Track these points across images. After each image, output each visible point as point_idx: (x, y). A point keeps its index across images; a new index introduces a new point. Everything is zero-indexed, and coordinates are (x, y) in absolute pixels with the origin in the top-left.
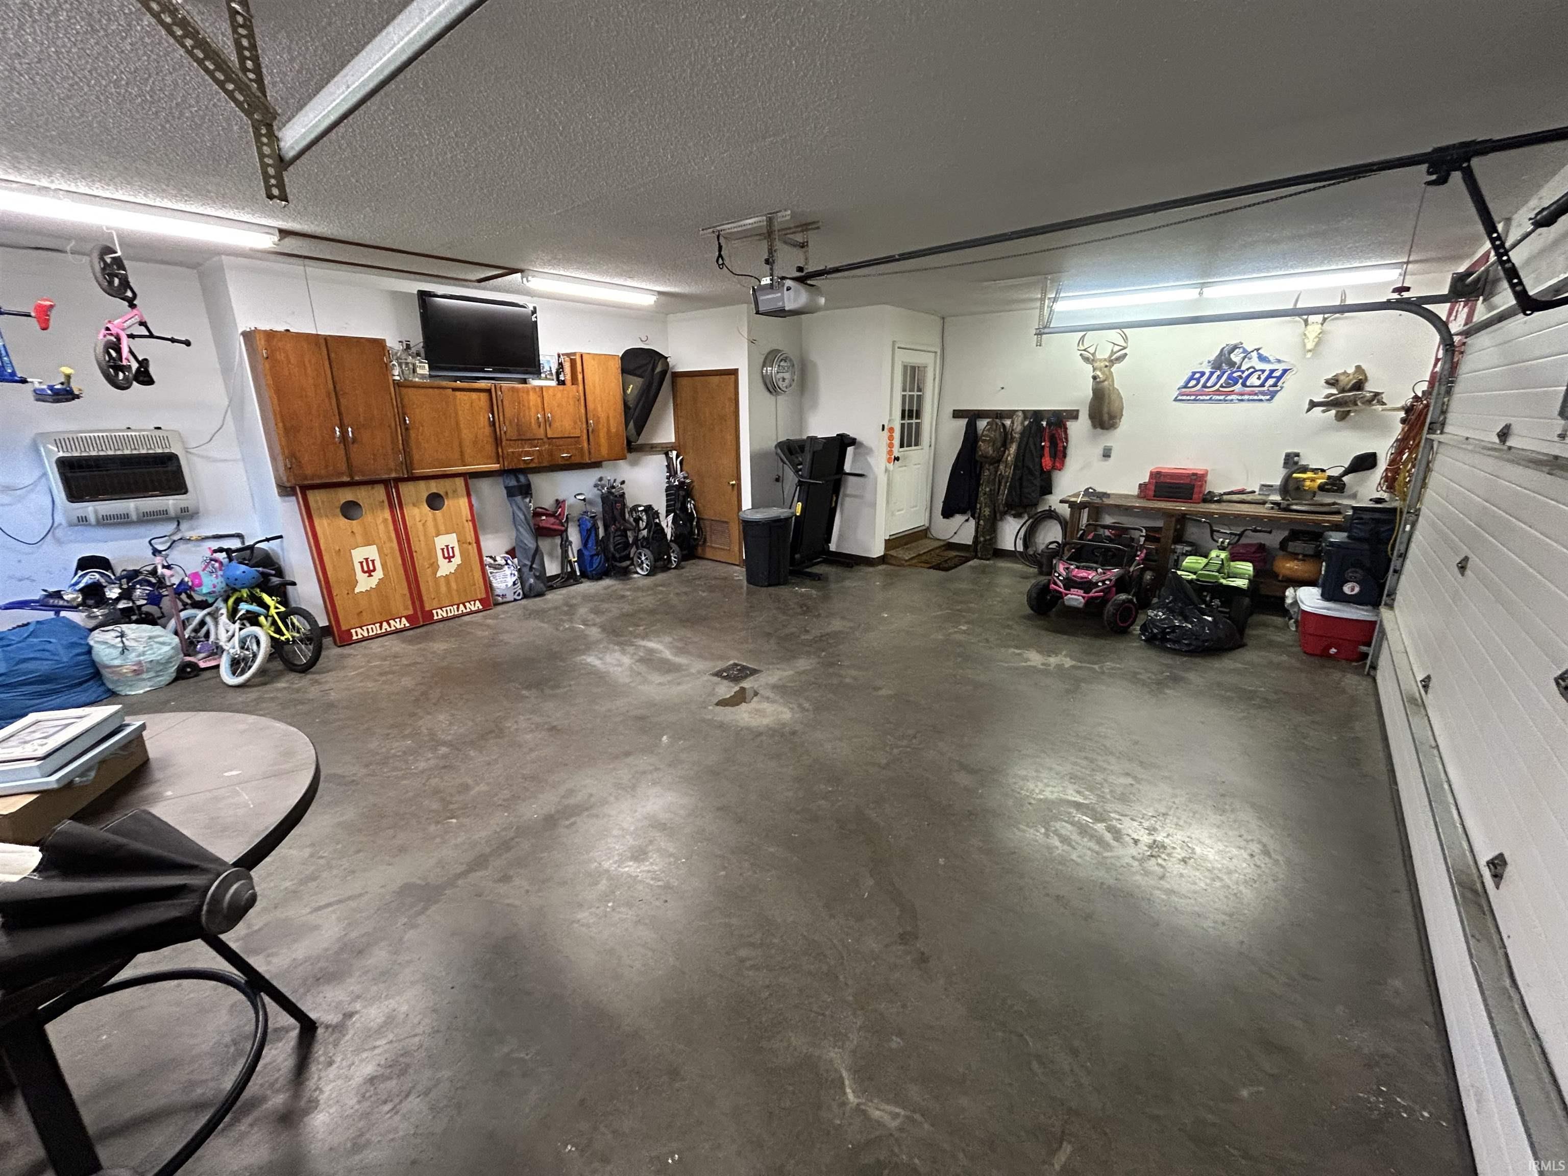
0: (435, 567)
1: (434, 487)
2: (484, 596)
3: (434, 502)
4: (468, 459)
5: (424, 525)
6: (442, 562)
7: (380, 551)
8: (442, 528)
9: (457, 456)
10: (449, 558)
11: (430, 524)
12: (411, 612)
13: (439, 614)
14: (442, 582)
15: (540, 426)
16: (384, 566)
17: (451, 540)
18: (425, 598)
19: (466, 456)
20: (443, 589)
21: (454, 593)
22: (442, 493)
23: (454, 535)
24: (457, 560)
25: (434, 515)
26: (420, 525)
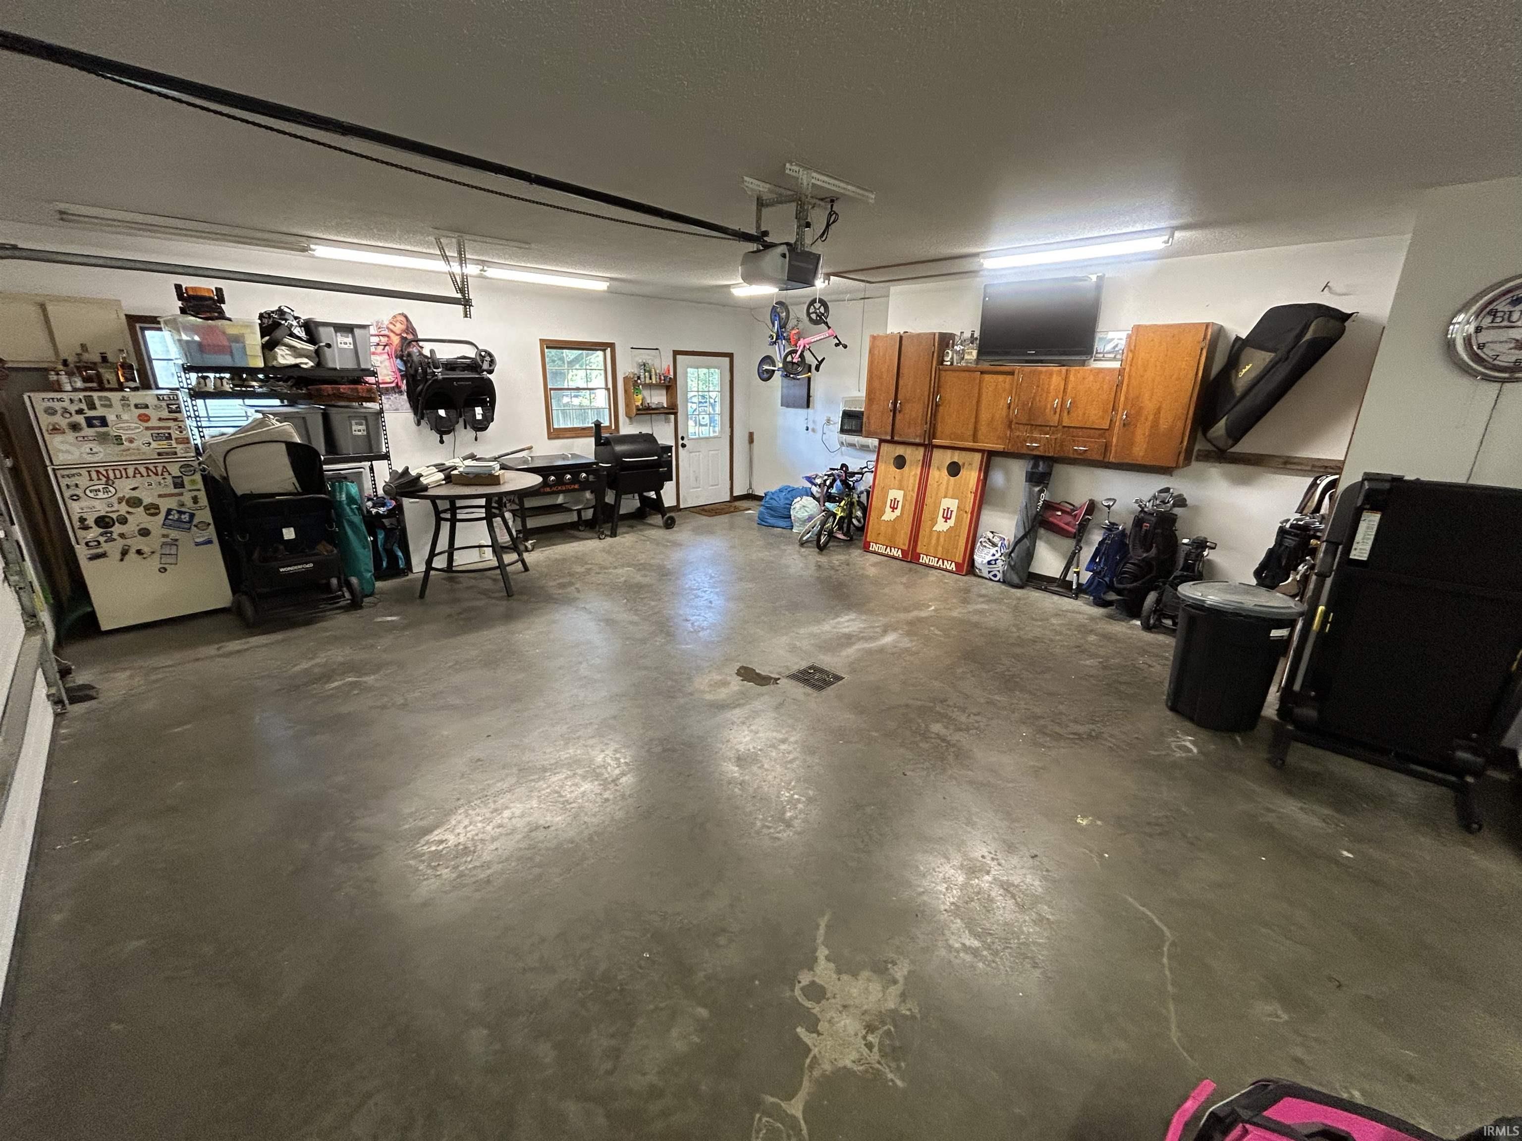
0: (934, 522)
1: (957, 457)
2: (960, 561)
3: (954, 469)
4: (980, 435)
5: (939, 485)
6: (940, 519)
7: (905, 496)
8: (950, 492)
9: (970, 433)
10: (946, 519)
11: (943, 487)
12: (906, 548)
13: (924, 559)
14: (935, 534)
15: (1055, 413)
16: (903, 507)
17: (951, 504)
18: (919, 543)
19: (980, 433)
20: (934, 541)
21: (940, 549)
22: (961, 464)
23: (957, 501)
24: (951, 523)
25: (949, 480)
26: (935, 485)
